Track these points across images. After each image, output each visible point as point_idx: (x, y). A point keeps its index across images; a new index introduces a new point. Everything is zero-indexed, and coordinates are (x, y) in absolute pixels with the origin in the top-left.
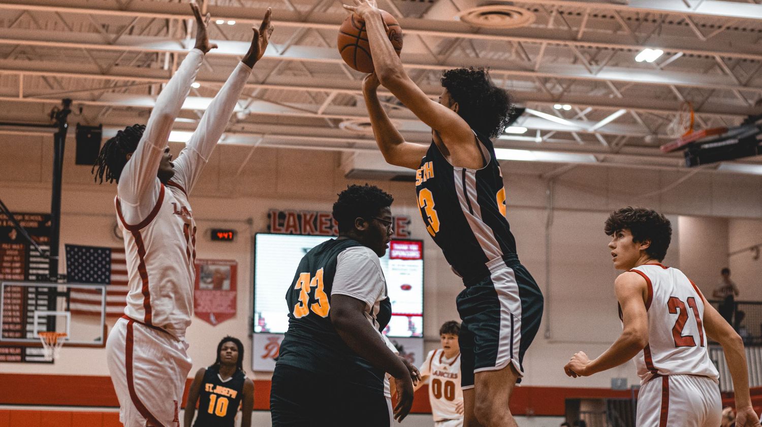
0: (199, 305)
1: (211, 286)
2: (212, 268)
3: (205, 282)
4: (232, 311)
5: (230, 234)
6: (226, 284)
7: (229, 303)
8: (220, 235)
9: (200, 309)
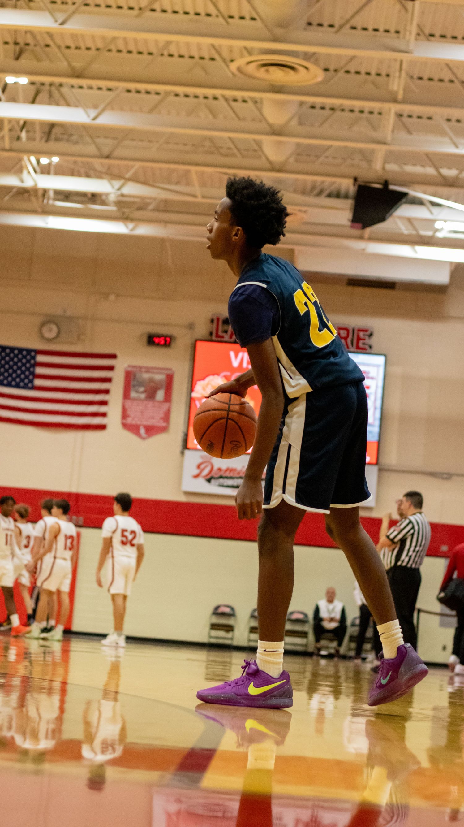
0: (129, 416)
1: (143, 396)
2: (146, 376)
3: (137, 392)
4: (164, 424)
5: (168, 339)
6: (160, 395)
7: (162, 415)
8: (157, 340)
9: (129, 421)
